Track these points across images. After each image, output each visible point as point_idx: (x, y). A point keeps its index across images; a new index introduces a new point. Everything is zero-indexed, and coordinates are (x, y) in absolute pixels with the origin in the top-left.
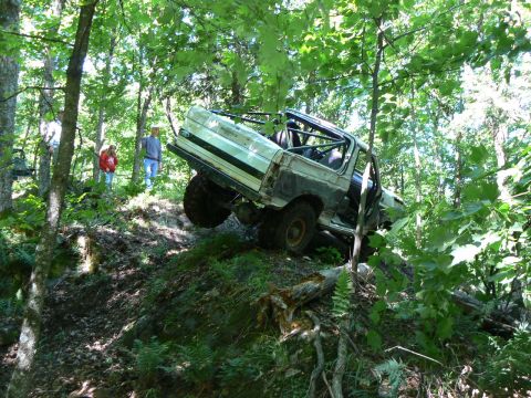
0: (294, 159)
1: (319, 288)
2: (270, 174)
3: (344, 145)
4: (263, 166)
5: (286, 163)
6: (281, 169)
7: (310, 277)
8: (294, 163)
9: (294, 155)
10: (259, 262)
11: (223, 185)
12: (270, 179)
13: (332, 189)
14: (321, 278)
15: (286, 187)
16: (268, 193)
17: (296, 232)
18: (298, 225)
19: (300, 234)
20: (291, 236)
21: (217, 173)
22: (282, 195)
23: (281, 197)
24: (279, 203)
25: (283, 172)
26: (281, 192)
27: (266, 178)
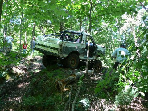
0: (66, 43)
2: (60, 48)
3: (81, 35)
4: (57, 47)
5: (64, 44)
6: (63, 46)
7: (72, 75)
8: (66, 44)
9: (65, 41)
13: (80, 48)
14: (75, 75)
15: (66, 51)
16: (61, 53)
17: (73, 62)
18: (73, 60)
19: (75, 63)
20: (72, 63)
22: (66, 53)
23: (65, 54)
24: (66, 56)
25: (63, 47)
27: (59, 50)
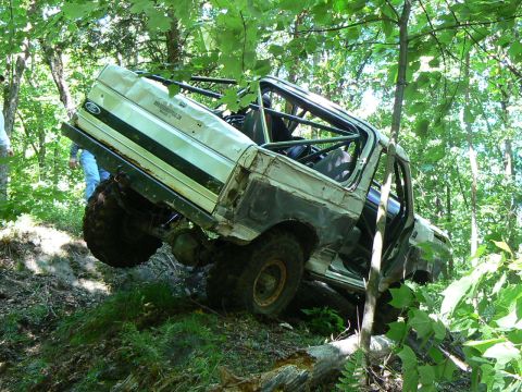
0: (273, 162)
1: (305, 378)
2: (233, 185)
4: (221, 171)
5: (260, 169)
6: (252, 177)
7: (290, 359)
8: (273, 167)
9: (274, 155)
10: (206, 332)
11: (153, 199)
12: (233, 193)
13: (333, 214)
14: (309, 360)
15: (258, 208)
16: (228, 216)
17: (271, 282)
18: (274, 271)
19: (276, 287)
20: (261, 289)
21: (143, 177)
22: (250, 222)
23: (248, 225)
24: (245, 234)
25: (255, 183)
26: (249, 215)
27: (225, 193)
